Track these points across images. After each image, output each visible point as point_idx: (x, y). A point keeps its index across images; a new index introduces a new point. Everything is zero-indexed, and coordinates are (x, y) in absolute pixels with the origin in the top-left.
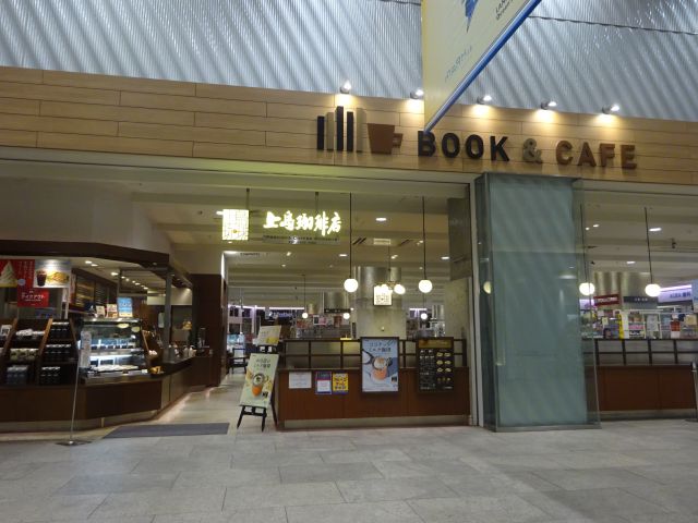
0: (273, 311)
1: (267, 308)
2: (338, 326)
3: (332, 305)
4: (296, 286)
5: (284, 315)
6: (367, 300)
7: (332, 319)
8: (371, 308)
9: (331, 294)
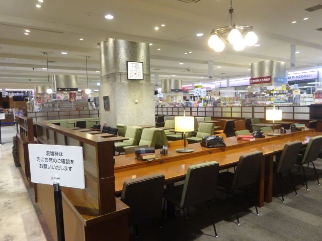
0: (9, 92)
1: (4, 90)
2: (72, 100)
3: (63, 86)
4: (34, 67)
5: (18, 94)
6: (121, 74)
7: (68, 96)
8: (125, 82)
9: (61, 76)
